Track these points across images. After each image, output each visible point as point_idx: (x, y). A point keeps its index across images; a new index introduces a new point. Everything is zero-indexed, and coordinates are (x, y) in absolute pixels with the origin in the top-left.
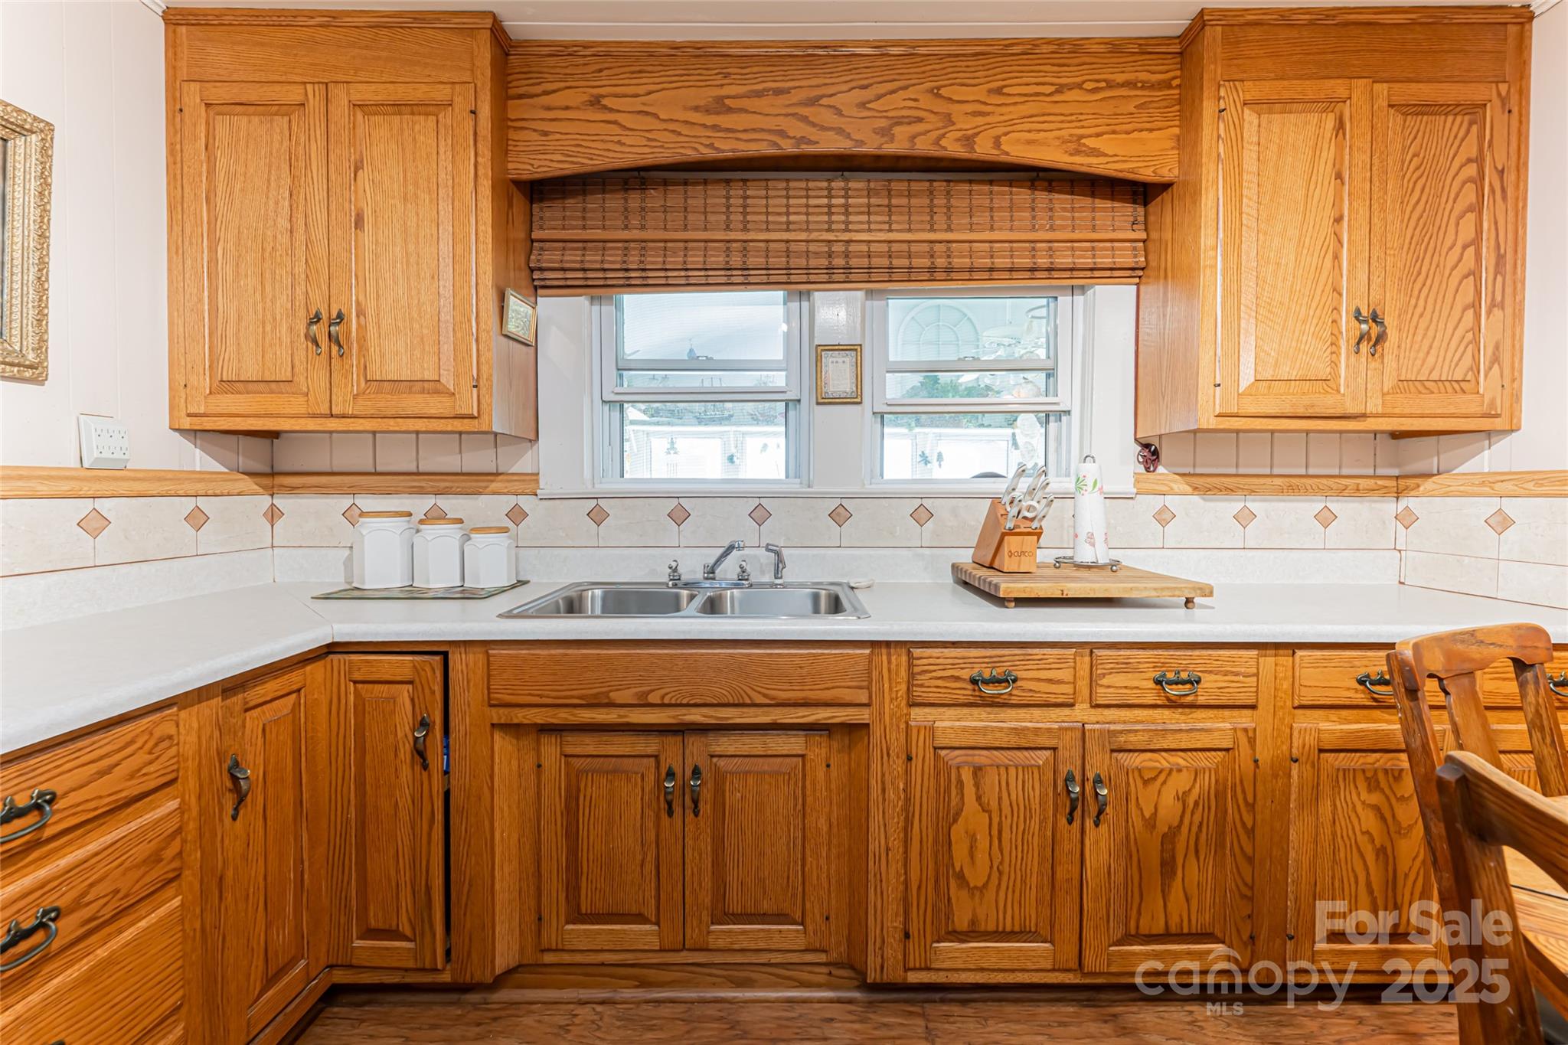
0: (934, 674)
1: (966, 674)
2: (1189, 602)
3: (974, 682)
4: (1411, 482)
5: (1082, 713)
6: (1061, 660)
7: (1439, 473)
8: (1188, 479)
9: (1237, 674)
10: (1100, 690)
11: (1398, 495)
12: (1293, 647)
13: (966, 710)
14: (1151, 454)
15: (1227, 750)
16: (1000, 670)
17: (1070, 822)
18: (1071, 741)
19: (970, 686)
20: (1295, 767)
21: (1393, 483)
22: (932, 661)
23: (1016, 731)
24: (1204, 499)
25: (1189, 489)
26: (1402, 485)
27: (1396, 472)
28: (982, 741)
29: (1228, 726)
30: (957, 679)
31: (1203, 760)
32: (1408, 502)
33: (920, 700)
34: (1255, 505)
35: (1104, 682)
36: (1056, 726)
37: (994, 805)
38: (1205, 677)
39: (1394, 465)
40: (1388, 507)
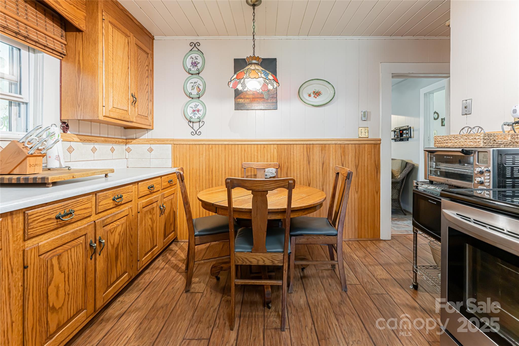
0: (39, 221)
1: (53, 216)
2: (106, 176)
3: (58, 218)
4: (130, 141)
5: (92, 219)
6: (88, 200)
7: (136, 139)
8: (79, 136)
9: (129, 192)
10: (100, 207)
11: (126, 143)
12: (137, 182)
13: (52, 233)
14: (65, 126)
15: (127, 215)
16: (67, 210)
17: (91, 259)
18: (91, 229)
19: (55, 221)
20: (139, 214)
21: (125, 141)
22: (38, 215)
23: (73, 233)
24: (83, 144)
25: (79, 140)
26: (127, 141)
27: (125, 138)
28: (60, 243)
29: (127, 208)
30: (49, 219)
31: (123, 220)
32: (129, 146)
33: (32, 235)
34: (97, 146)
35: (100, 204)
36: (86, 225)
37: (66, 267)
38: (124, 195)
39: (125, 136)
40: (124, 147)
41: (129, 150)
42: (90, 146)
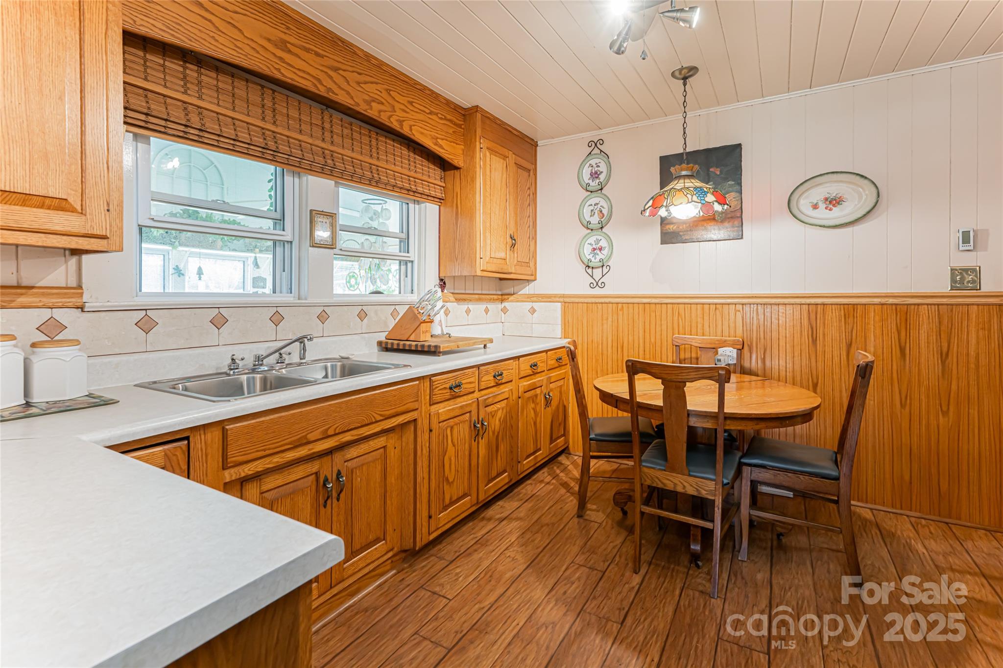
0: (439, 388)
1: (448, 386)
2: (485, 346)
3: (451, 388)
4: (506, 297)
5: (477, 395)
6: (473, 373)
7: (514, 294)
8: (455, 295)
9: (509, 369)
10: (482, 383)
11: (502, 301)
12: (518, 358)
13: (446, 403)
14: (443, 284)
15: (507, 399)
16: (457, 381)
17: (475, 441)
18: (474, 408)
19: (449, 391)
20: (520, 399)
21: (500, 297)
22: (439, 382)
23: (462, 407)
24: (458, 304)
25: (453, 299)
26: (503, 297)
27: (500, 293)
28: (452, 415)
29: (507, 389)
30: (445, 388)
31: (503, 404)
32: (505, 304)
33: (435, 402)
34: (471, 307)
35: (482, 380)
36: (470, 402)
37: (456, 442)
38: (504, 372)
39: (500, 290)
40: (500, 306)
41: (505, 310)
42: (464, 307)
